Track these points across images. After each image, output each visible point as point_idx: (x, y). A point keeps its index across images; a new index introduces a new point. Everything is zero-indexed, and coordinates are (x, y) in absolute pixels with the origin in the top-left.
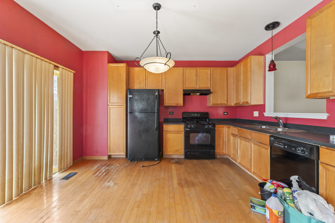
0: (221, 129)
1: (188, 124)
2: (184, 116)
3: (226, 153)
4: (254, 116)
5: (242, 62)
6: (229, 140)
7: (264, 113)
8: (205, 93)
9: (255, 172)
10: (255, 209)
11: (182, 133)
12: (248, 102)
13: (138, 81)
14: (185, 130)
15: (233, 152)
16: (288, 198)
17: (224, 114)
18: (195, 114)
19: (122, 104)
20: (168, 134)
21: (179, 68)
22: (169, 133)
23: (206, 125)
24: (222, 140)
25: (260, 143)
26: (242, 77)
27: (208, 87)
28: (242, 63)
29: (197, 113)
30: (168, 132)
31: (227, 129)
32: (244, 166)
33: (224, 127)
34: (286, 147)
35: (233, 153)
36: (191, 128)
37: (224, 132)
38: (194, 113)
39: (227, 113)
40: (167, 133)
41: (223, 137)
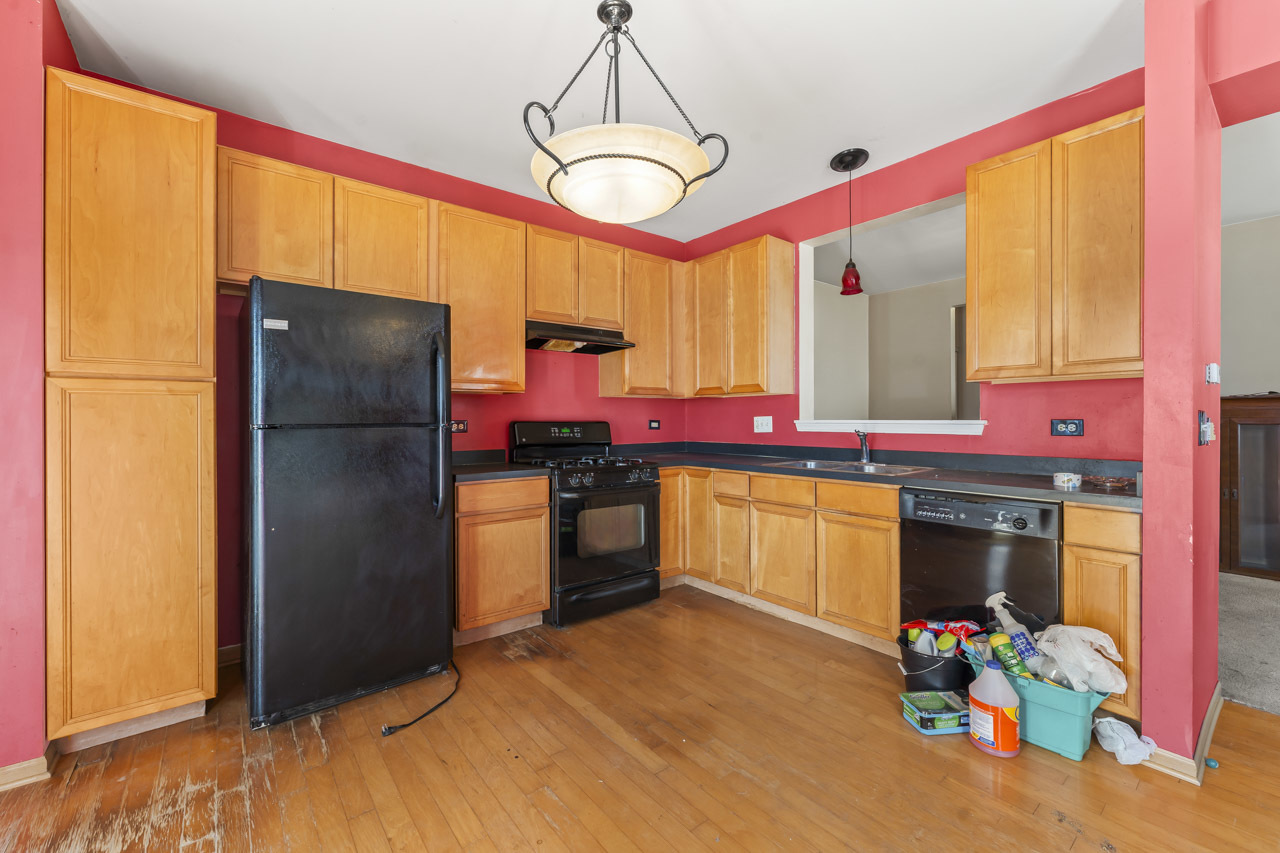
0: (670, 480)
1: (569, 473)
2: (521, 440)
3: (688, 567)
4: (756, 431)
5: (731, 250)
6: (699, 520)
7: (795, 422)
8: (603, 343)
9: (835, 609)
10: (934, 728)
11: (540, 516)
12: (758, 385)
13: (280, 240)
14: (561, 498)
15: (726, 560)
16: (1014, 662)
17: (651, 428)
18: (563, 428)
19: (191, 373)
20: (481, 528)
21: (510, 221)
22: (484, 523)
23: (631, 472)
24: (672, 523)
25: (856, 516)
26: (731, 301)
27: (616, 323)
28: (731, 254)
29: (570, 424)
30: (479, 519)
31: (691, 482)
32: (780, 601)
33: (677, 475)
34: (963, 516)
35: (723, 564)
36: (582, 488)
37: (680, 492)
38: (561, 424)
39: (658, 422)
40: (476, 524)
41: (677, 511)
